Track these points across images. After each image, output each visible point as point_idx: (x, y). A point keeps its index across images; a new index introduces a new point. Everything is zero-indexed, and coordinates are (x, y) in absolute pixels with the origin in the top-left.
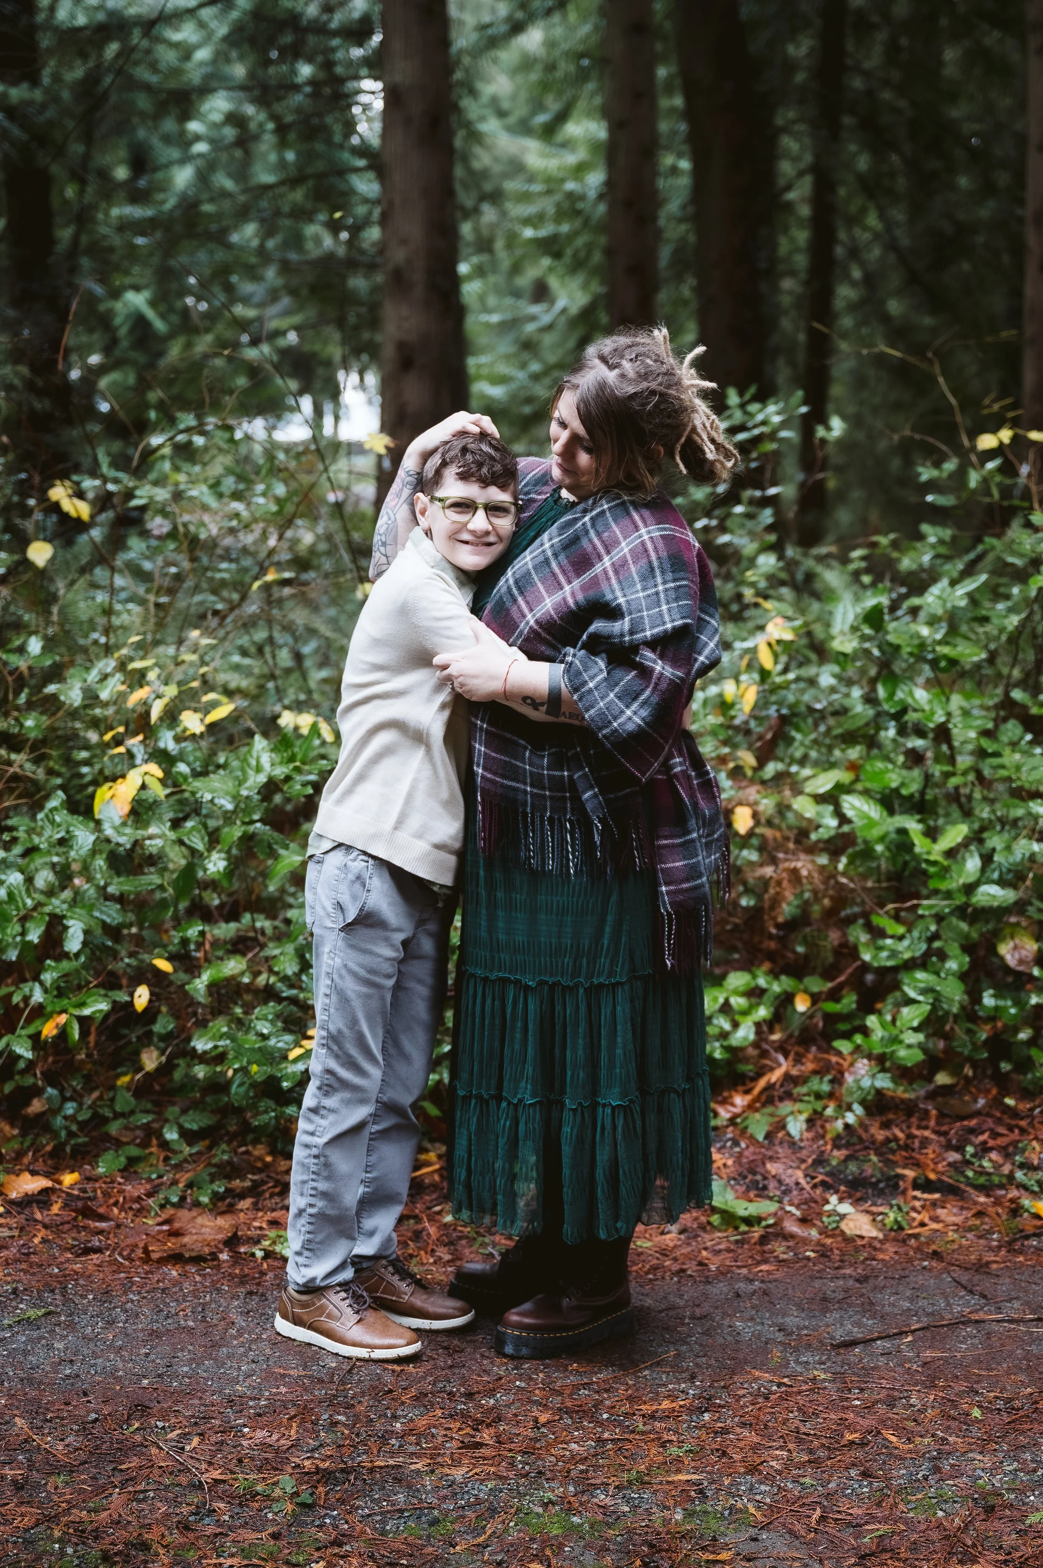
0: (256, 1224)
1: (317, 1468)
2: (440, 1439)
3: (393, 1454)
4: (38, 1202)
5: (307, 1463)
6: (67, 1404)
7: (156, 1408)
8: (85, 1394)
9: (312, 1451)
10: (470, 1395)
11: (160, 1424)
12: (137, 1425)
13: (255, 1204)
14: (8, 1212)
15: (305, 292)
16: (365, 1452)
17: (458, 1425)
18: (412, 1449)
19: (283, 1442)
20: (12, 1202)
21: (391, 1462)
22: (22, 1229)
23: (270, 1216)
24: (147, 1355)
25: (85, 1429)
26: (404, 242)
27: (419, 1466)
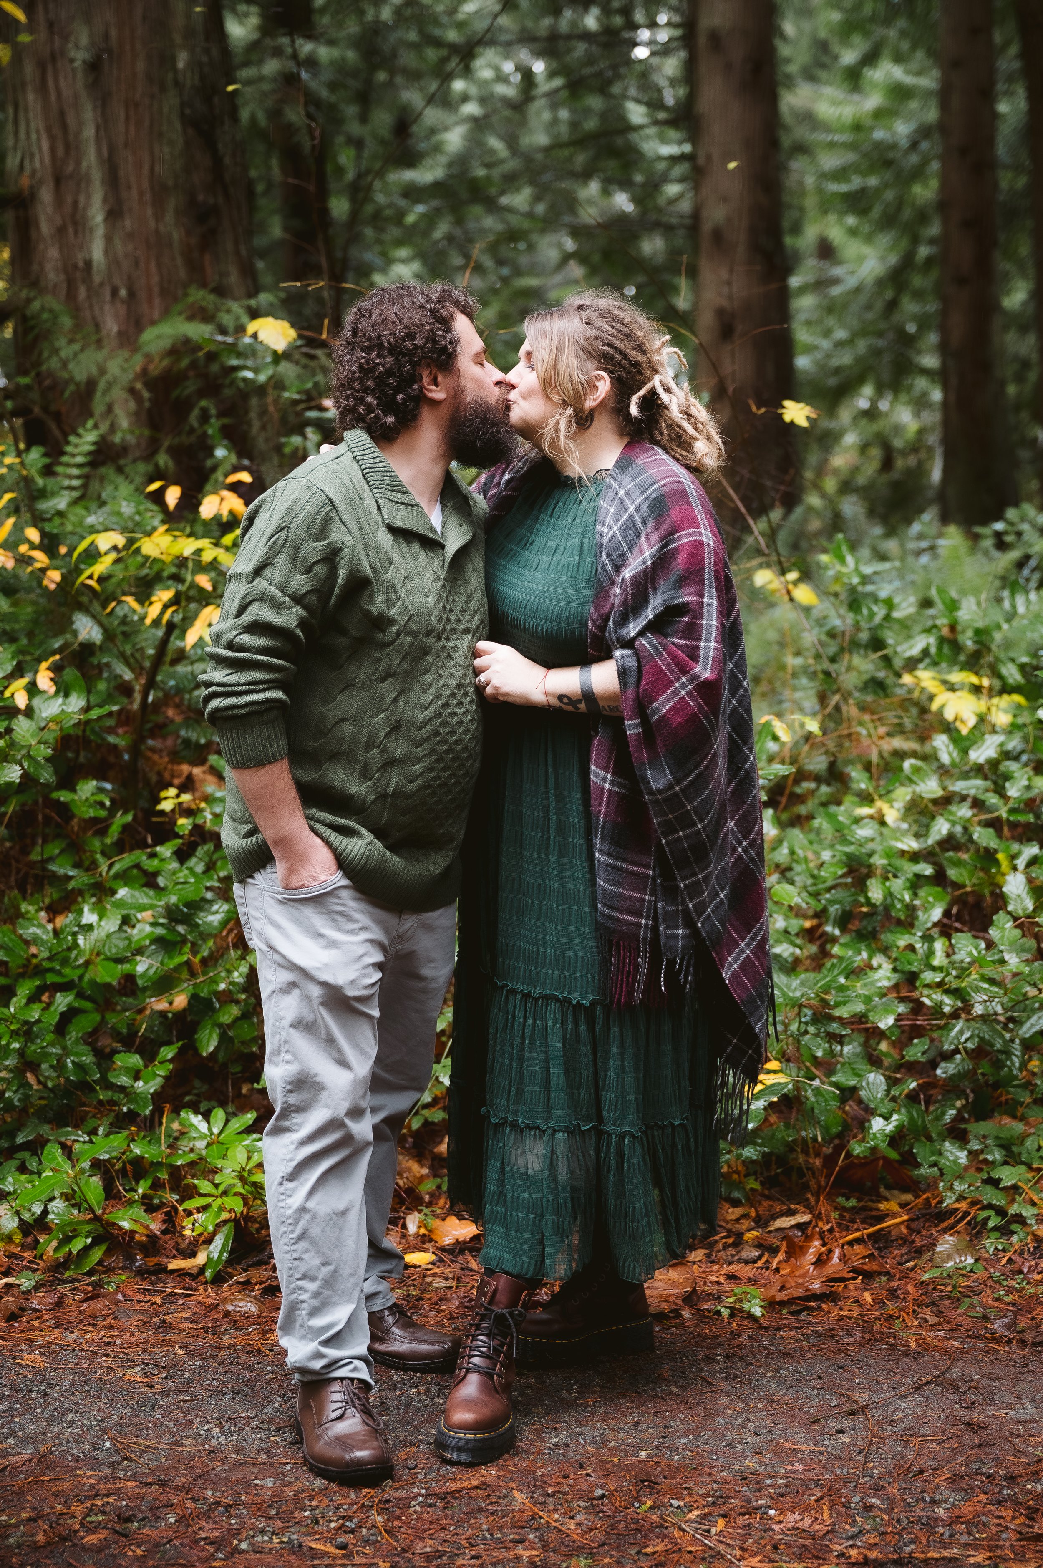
0: (713, 1278)
1: (866, 1558)
2: (994, 1529)
3: (945, 1545)
4: (471, 1250)
5: (853, 1552)
6: (566, 1477)
7: (664, 1484)
8: (581, 1466)
9: (852, 1538)
10: (1011, 1479)
11: (675, 1503)
12: (649, 1503)
13: (708, 1256)
14: (441, 1260)
15: (596, 258)
16: (913, 1542)
17: (1010, 1513)
18: (964, 1539)
19: (816, 1527)
20: (443, 1249)
21: (945, 1554)
22: (459, 1280)
23: (726, 1269)
24: (636, 1424)
25: (594, 1505)
26: (724, 199)
27: (979, 1559)
